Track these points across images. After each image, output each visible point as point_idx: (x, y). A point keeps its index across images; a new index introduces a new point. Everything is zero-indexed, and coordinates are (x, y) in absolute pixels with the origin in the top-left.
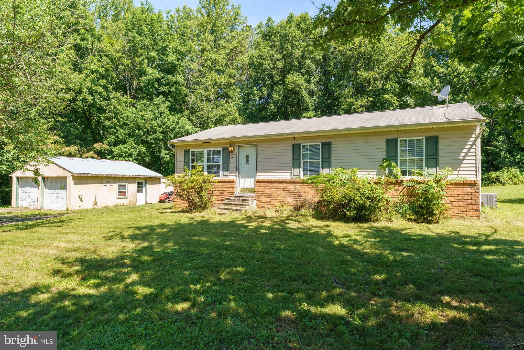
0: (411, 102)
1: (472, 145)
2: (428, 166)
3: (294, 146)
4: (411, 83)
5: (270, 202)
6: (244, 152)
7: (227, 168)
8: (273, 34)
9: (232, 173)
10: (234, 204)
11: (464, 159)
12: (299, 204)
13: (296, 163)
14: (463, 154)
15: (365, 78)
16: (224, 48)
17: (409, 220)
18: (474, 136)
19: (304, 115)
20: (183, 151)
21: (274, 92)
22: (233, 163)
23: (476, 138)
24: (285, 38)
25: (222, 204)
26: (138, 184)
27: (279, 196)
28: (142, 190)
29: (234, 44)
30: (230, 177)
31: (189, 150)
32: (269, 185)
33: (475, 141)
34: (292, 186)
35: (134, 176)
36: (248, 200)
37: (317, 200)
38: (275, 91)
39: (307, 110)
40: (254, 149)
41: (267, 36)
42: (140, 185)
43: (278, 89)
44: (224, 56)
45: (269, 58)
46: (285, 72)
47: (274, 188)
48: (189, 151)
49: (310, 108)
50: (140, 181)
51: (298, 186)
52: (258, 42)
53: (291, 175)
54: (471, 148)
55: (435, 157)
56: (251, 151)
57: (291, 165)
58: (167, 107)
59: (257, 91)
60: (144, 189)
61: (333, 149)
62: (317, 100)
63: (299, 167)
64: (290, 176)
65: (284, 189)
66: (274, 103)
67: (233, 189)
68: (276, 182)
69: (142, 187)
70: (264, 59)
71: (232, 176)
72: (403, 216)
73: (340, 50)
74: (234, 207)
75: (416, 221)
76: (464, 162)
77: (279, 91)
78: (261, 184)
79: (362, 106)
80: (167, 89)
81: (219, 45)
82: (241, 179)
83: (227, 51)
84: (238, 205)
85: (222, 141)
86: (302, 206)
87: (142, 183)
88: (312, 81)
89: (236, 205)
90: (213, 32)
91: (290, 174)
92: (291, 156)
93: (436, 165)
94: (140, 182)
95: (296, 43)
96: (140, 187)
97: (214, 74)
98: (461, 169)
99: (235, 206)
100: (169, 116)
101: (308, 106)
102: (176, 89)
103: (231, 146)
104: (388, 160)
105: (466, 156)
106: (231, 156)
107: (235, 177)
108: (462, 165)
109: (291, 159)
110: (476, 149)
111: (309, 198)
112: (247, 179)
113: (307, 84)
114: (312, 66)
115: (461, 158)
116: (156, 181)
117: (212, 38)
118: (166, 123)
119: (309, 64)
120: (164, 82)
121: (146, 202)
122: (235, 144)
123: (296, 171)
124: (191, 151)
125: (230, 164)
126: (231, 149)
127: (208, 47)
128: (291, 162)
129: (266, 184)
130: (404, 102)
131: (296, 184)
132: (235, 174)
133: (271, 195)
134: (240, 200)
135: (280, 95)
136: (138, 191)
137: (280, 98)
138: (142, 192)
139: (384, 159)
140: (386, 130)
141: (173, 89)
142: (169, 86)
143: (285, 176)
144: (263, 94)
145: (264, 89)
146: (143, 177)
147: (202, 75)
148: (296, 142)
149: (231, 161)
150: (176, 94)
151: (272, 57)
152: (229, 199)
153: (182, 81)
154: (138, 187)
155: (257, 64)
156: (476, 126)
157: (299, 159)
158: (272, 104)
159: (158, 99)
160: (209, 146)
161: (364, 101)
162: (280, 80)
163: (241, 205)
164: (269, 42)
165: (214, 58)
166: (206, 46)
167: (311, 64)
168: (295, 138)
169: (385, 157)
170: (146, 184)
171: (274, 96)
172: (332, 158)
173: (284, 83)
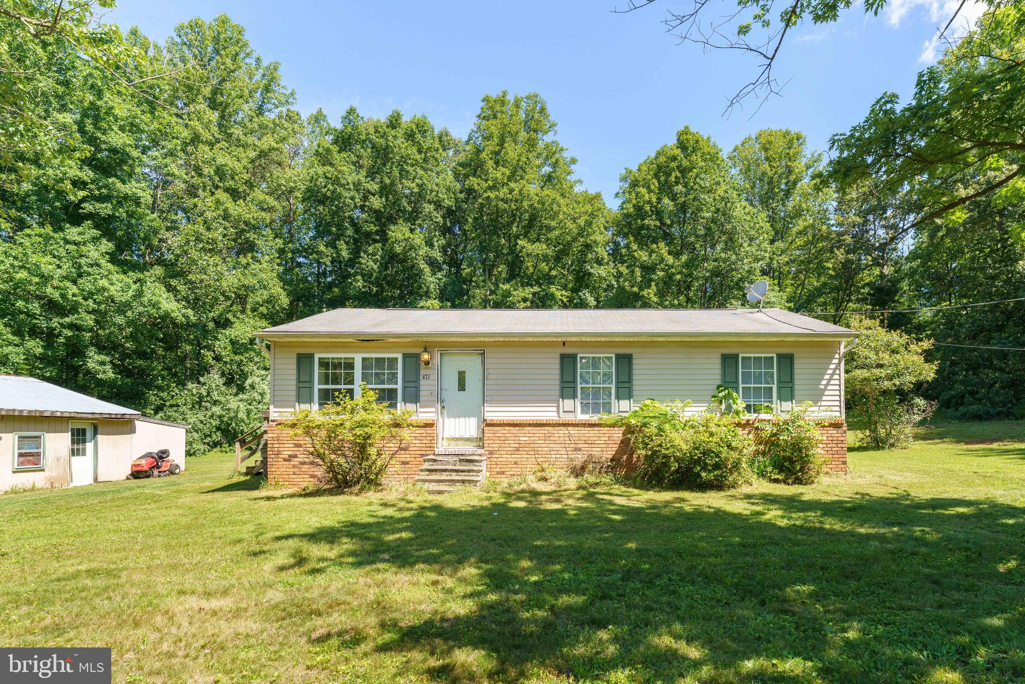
0: (591, 301)
1: (835, 369)
2: (781, 398)
3: (563, 357)
4: (592, 271)
5: (516, 463)
6: (453, 365)
7: (413, 396)
8: (356, 141)
9: (426, 407)
10: (452, 471)
11: (825, 389)
12: (579, 464)
13: (567, 388)
14: (824, 382)
15: (529, 252)
16: (245, 146)
17: (776, 481)
18: (837, 356)
19: (421, 304)
20: (295, 356)
21: (362, 254)
22: (426, 386)
23: (840, 359)
24: (383, 154)
25: (422, 470)
26: (73, 435)
27: (536, 453)
28: (84, 450)
29: (268, 142)
30: (421, 415)
31: (313, 354)
32: (515, 430)
33: (839, 363)
34: (563, 431)
35: (67, 415)
36: (481, 461)
37: (611, 457)
38: (365, 252)
39: (427, 295)
40: (478, 360)
41: (345, 141)
42: (79, 437)
43: (370, 249)
44: (245, 162)
45: (352, 187)
46: (385, 220)
47: (524, 436)
48: (311, 356)
49: (432, 293)
50: (80, 426)
51: (573, 431)
52: (328, 150)
53: (558, 412)
54: (834, 374)
55: (790, 385)
56: (471, 365)
57: (557, 393)
58: (107, 253)
59: (326, 246)
60: (89, 446)
61: (634, 367)
62: (444, 279)
63: (574, 397)
64: (555, 414)
65: (546, 438)
66: (363, 275)
67: (433, 439)
68: (530, 425)
69: (84, 442)
70: (342, 186)
71: (426, 414)
72: (762, 474)
73: (488, 197)
74: (454, 477)
75: (785, 482)
76: (827, 393)
77: (374, 254)
78: (496, 428)
79: (525, 300)
80: (105, 209)
81: (230, 135)
82: (446, 420)
83: (252, 154)
84: (463, 471)
85: (405, 340)
86: (583, 468)
87: (84, 431)
88: (436, 244)
89: (456, 471)
90: (213, 104)
91: (555, 409)
92: (558, 377)
93: (791, 397)
94: (78, 430)
95: (409, 168)
96: (78, 443)
97: (221, 195)
98: (823, 403)
99: (454, 474)
100: (110, 273)
101: (428, 287)
102: (131, 215)
103: (425, 350)
104: (726, 388)
105: (828, 384)
106: (423, 372)
107: (433, 415)
108: (824, 398)
109: (558, 382)
110: (839, 375)
111: (596, 452)
112: (462, 419)
113: (428, 248)
114: (436, 217)
115: (823, 387)
116: (123, 426)
117: (215, 116)
118: (104, 289)
119: (430, 213)
120: (97, 192)
121: (96, 480)
122: (435, 347)
123: (568, 404)
124: (317, 356)
125: (422, 388)
126: (426, 356)
127: (206, 135)
128: (558, 388)
129: (507, 428)
130: (581, 300)
131: (569, 428)
132: (433, 410)
133: (518, 450)
134: (460, 460)
135: (375, 261)
136: (73, 451)
137: (375, 267)
138: (84, 454)
139: (719, 387)
140: (722, 339)
141: (121, 213)
142: (112, 203)
143: (546, 413)
144: (339, 255)
145: (342, 245)
146: (90, 416)
147: (192, 192)
148: (568, 350)
149: (423, 382)
150: (129, 225)
151: (357, 186)
152: (435, 461)
153: (146, 197)
154: (73, 442)
155: (329, 194)
156: (840, 343)
157: (574, 381)
158: (359, 277)
159: (80, 229)
160: (366, 347)
161: (528, 292)
162: (377, 232)
163: (469, 471)
164: (352, 155)
165: (220, 160)
166: (201, 131)
167: (435, 213)
168: (564, 343)
169: (720, 383)
170: (95, 433)
171: (363, 261)
172: (635, 382)
173: (384, 239)
